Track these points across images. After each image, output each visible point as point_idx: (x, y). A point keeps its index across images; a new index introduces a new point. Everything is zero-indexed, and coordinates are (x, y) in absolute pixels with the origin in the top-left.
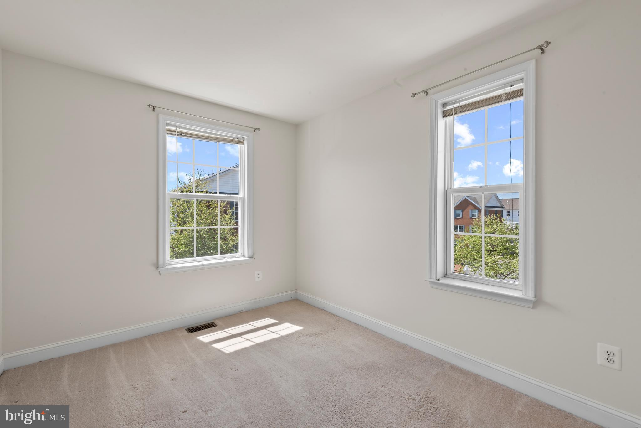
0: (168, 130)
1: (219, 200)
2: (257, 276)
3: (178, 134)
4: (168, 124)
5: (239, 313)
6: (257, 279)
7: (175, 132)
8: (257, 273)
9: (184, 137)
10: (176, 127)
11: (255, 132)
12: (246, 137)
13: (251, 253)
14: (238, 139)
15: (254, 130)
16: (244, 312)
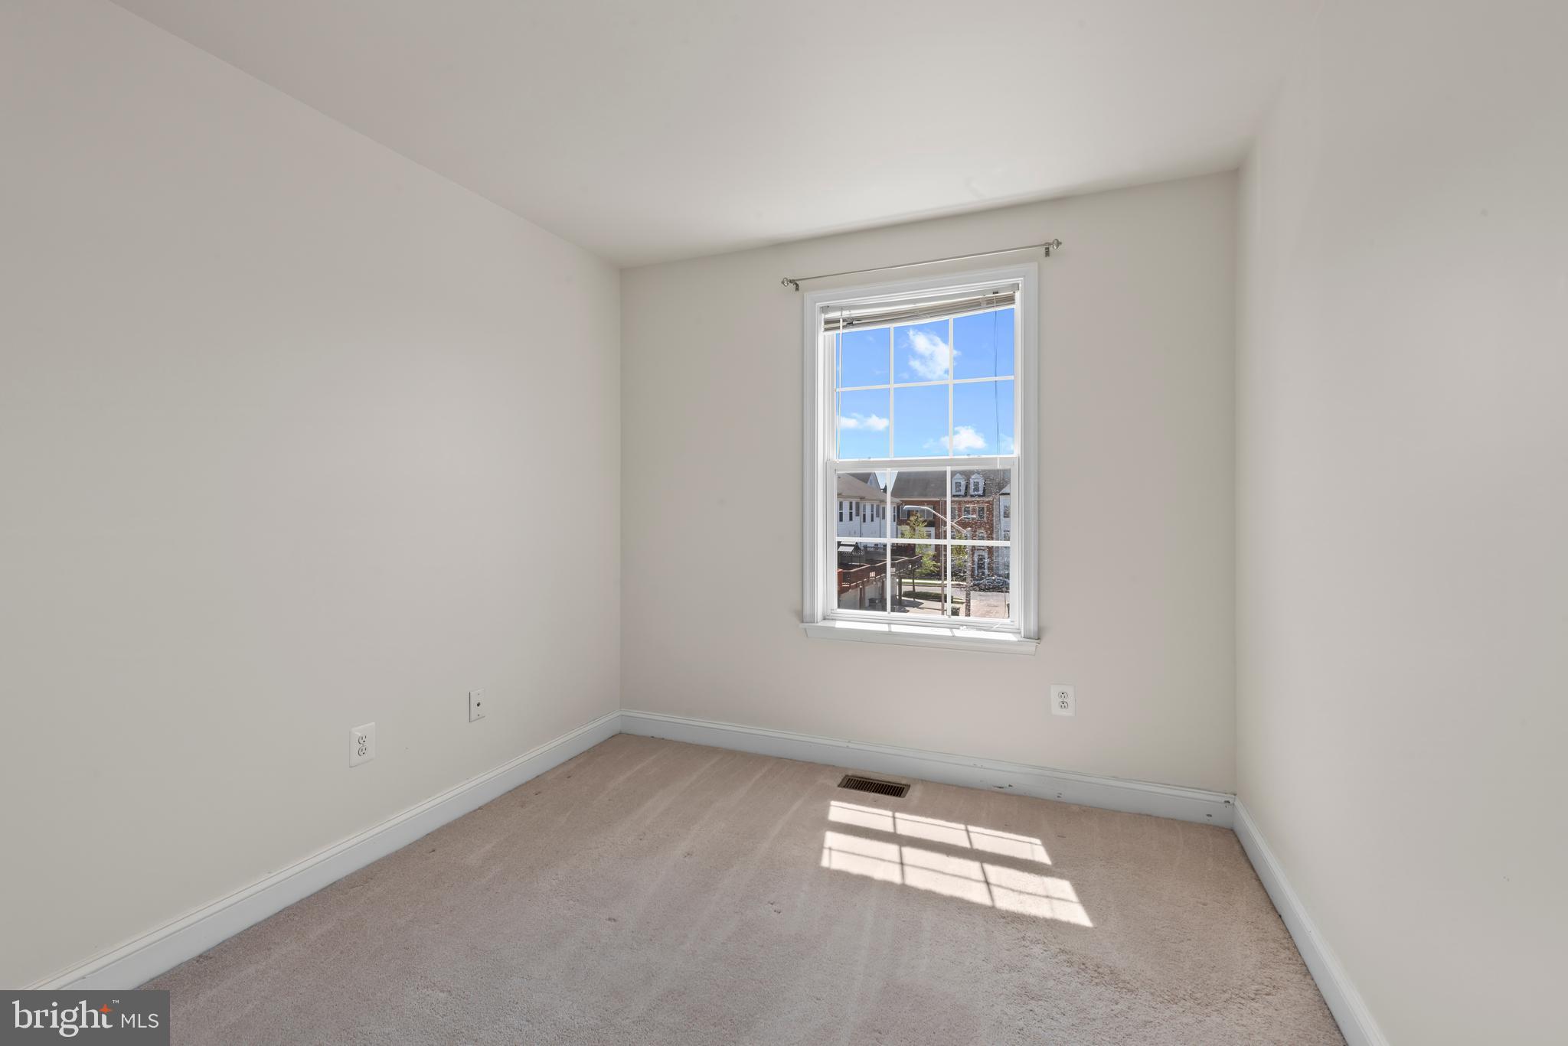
0: (827, 322)
1: (949, 469)
2: (1055, 701)
3: (845, 323)
4: (825, 309)
5: (993, 792)
6: (1056, 710)
7: (838, 321)
8: (1055, 691)
9: (859, 327)
10: (842, 309)
11: (1047, 253)
12: (1019, 280)
13: (1033, 627)
14: (997, 293)
15: (1043, 250)
16: (1005, 794)
